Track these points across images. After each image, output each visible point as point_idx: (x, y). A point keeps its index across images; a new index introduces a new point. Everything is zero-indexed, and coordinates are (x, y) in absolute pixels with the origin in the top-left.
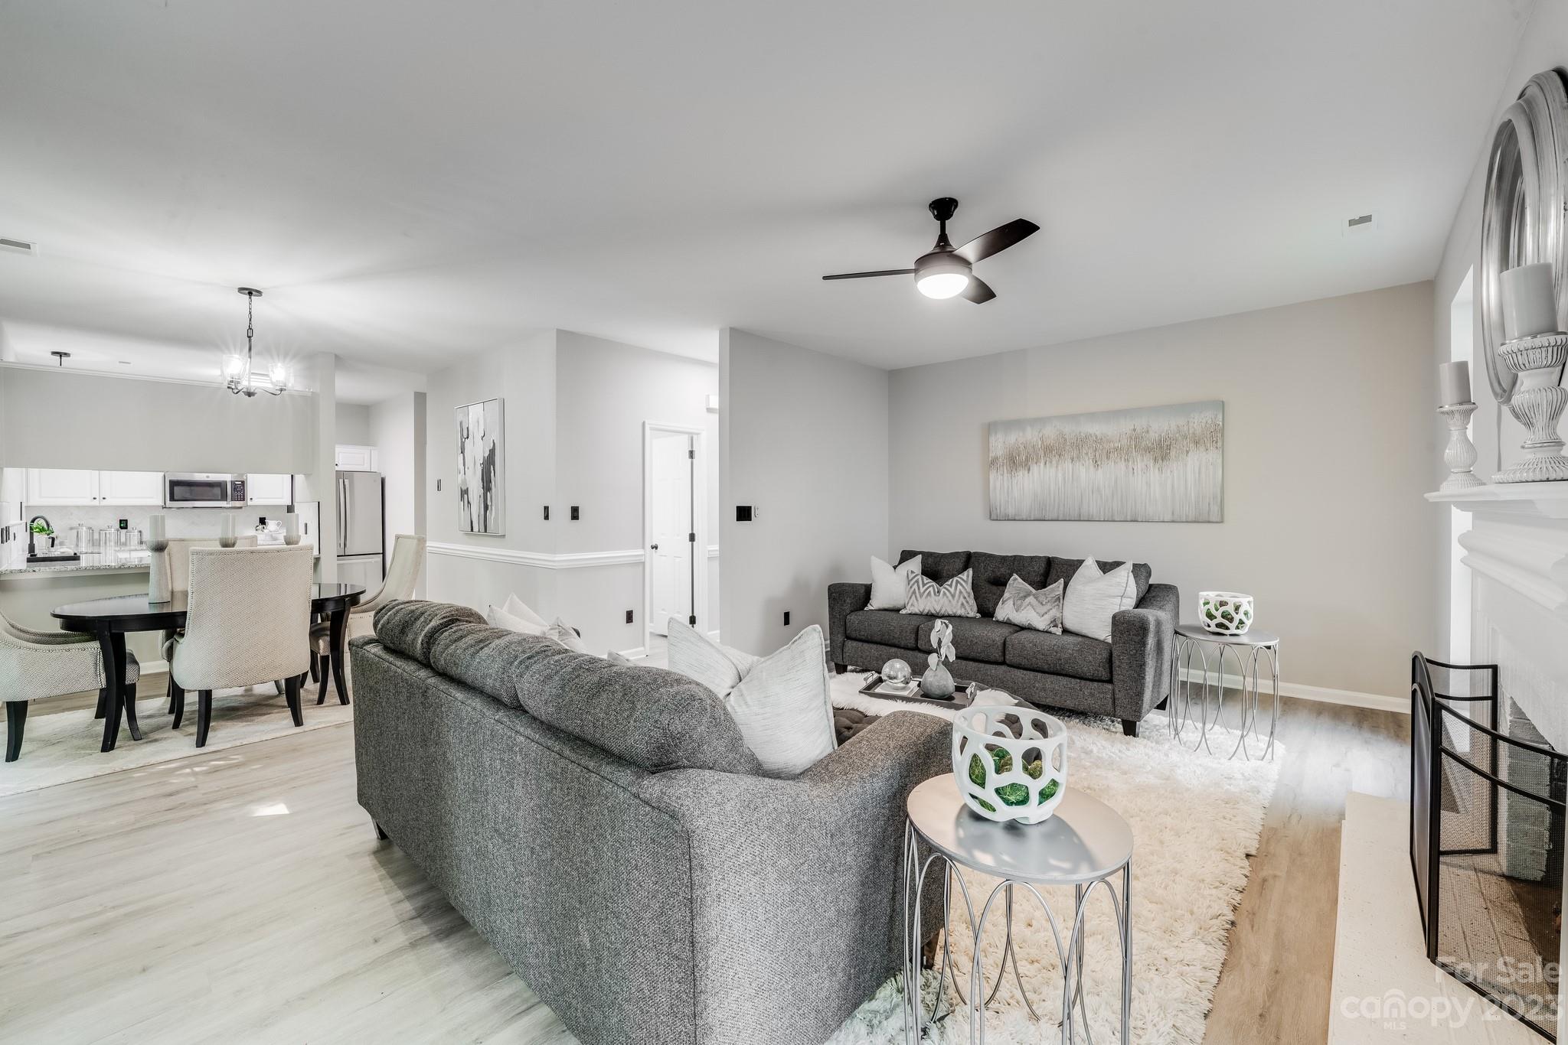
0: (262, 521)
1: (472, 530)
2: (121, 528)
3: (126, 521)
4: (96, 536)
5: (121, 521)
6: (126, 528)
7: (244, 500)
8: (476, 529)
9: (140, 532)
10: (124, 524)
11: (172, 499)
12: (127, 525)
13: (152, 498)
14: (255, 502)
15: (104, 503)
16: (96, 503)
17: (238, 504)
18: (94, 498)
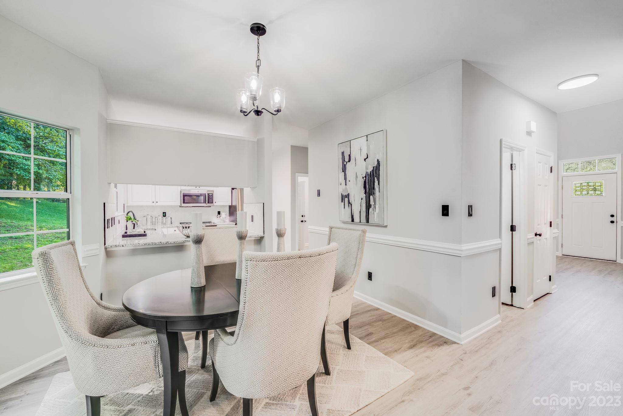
0: (219, 213)
1: (353, 220)
2: (164, 216)
3: (165, 213)
4: (154, 220)
5: (163, 213)
6: (165, 216)
7: (213, 203)
8: (357, 219)
9: (171, 218)
10: (164, 214)
11: (184, 202)
12: (166, 215)
13: (176, 202)
14: (217, 204)
15: (157, 204)
16: (154, 204)
17: (209, 205)
18: (153, 202)
